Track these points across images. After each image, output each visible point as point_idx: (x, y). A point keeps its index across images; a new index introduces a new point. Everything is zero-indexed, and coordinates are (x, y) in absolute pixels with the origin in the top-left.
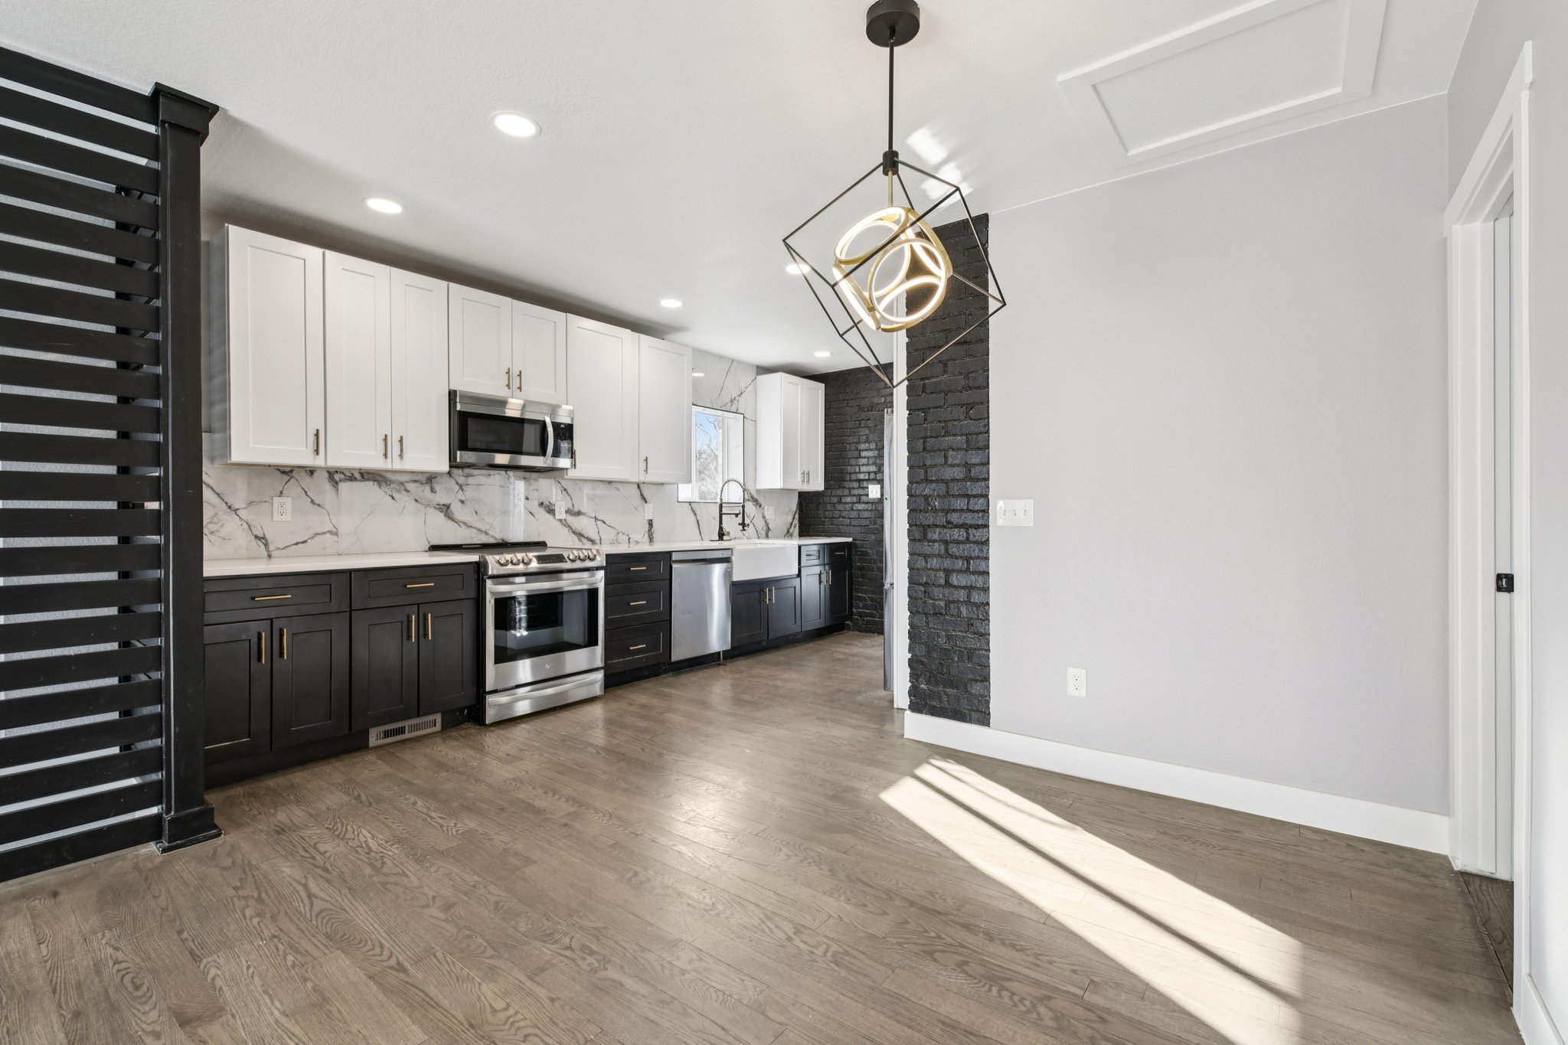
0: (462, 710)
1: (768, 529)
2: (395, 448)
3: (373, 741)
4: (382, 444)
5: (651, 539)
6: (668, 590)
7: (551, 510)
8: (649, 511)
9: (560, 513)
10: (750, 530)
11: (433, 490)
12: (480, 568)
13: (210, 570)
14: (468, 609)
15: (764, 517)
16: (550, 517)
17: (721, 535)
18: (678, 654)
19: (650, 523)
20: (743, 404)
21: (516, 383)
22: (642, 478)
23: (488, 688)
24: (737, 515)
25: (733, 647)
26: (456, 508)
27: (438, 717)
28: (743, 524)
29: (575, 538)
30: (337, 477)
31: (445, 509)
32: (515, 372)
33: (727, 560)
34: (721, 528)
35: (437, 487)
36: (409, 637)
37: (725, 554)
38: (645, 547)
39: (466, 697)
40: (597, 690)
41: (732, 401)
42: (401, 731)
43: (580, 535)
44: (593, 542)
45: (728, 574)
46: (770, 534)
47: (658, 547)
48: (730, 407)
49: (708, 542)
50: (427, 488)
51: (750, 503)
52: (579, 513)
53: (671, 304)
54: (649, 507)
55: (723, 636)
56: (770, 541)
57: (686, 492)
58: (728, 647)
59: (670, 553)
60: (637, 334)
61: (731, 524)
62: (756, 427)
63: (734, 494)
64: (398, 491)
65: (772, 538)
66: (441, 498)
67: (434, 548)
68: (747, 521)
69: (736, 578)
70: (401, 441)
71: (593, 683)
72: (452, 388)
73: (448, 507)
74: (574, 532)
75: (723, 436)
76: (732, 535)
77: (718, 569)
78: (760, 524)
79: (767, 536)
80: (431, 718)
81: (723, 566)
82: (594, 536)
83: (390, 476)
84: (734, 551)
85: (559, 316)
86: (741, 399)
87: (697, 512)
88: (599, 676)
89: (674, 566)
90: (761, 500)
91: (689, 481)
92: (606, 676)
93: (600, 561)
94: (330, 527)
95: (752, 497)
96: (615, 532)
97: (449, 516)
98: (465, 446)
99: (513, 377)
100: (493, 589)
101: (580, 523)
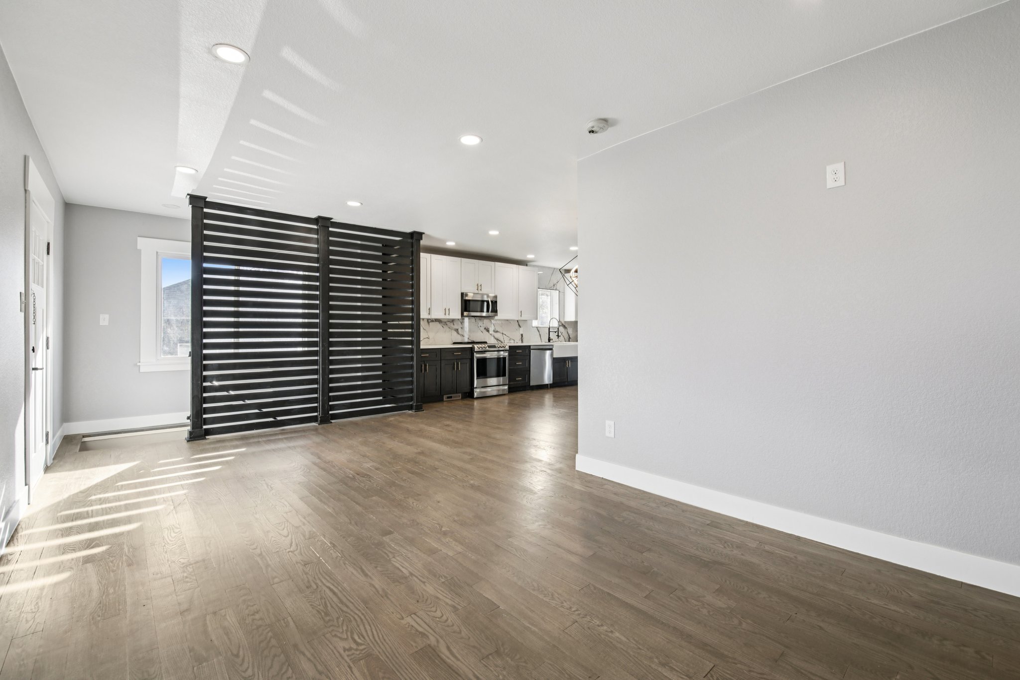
0: (466, 393)
1: (570, 338)
2: (447, 312)
3: (445, 399)
4: (444, 311)
5: (522, 342)
6: (529, 359)
7: (488, 331)
8: (521, 331)
9: (491, 332)
10: (561, 338)
11: (454, 324)
12: (472, 349)
13: (422, 347)
14: (468, 362)
15: (568, 333)
16: (488, 333)
17: (549, 340)
18: (532, 383)
19: (522, 335)
20: (558, 286)
21: (480, 288)
22: (520, 318)
23: (475, 386)
24: (555, 332)
25: (553, 383)
26: (460, 330)
27: (460, 395)
28: (558, 336)
29: (496, 340)
30: (429, 321)
31: (457, 330)
32: (479, 285)
33: (551, 349)
34: (549, 337)
35: (455, 324)
36: (454, 369)
37: (550, 347)
38: (520, 344)
39: (467, 390)
40: (506, 392)
41: (554, 285)
42: (451, 397)
43: (497, 340)
44: (502, 342)
45: (552, 354)
46: (570, 340)
47: (524, 344)
48: (553, 287)
49: (545, 342)
50: (452, 324)
51: (562, 327)
52: (497, 332)
53: (530, 257)
54: (521, 329)
55: (549, 378)
56: (570, 343)
57: (535, 323)
58: (551, 382)
59: (530, 346)
60: (518, 266)
61: (553, 336)
62: (564, 295)
63: (555, 324)
64: (444, 325)
65: (571, 342)
66: (456, 327)
67: (455, 343)
68: (559, 335)
69: (555, 356)
70: (449, 310)
71: (504, 390)
72: (462, 292)
73: (458, 330)
74: (495, 339)
75: (551, 299)
76: (554, 340)
77: (548, 353)
78: (566, 336)
79: (569, 341)
80: (458, 395)
81: (551, 351)
82: (503, 340)
83: (442, 320)
84: (554, 346)
85: (492, 263)
86: (558, 284)
87: (540, 331)
88: (506, 387)
89: (531, 351)
90: (566, 326)
91: (537, 319)
92: (509, 388)
93: (507, 348)
94: (427, 336)
95: (563, 325)
96: (509, 339)
97: (458, 333)
98: (466, 310)
99: (479, 287)
100: (476, 355)
101: (497, 335)
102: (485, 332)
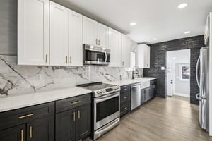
2: (69, 60)
6: (130, 93)
9: (105, 75)
12: (92, 95)
22: (121, 66)
24: (137, 74)
30: (54, 68)
32: (98, 40)
34: (133, 76)
36: (73, 119)
45: (141, 87)
52: (108, 75)
54: (120, 72)
64: (70, 71)
66: (80, 72)
73: (81, 75)
74: (107, 79)
83: (68, 68)
87: (128, 73)
91: (130, 67)
94: (52, 82)
98: (87, 59)
99: (97, 42)
100: (96, 101)
101: (109, 77)
102: (101, 75)
